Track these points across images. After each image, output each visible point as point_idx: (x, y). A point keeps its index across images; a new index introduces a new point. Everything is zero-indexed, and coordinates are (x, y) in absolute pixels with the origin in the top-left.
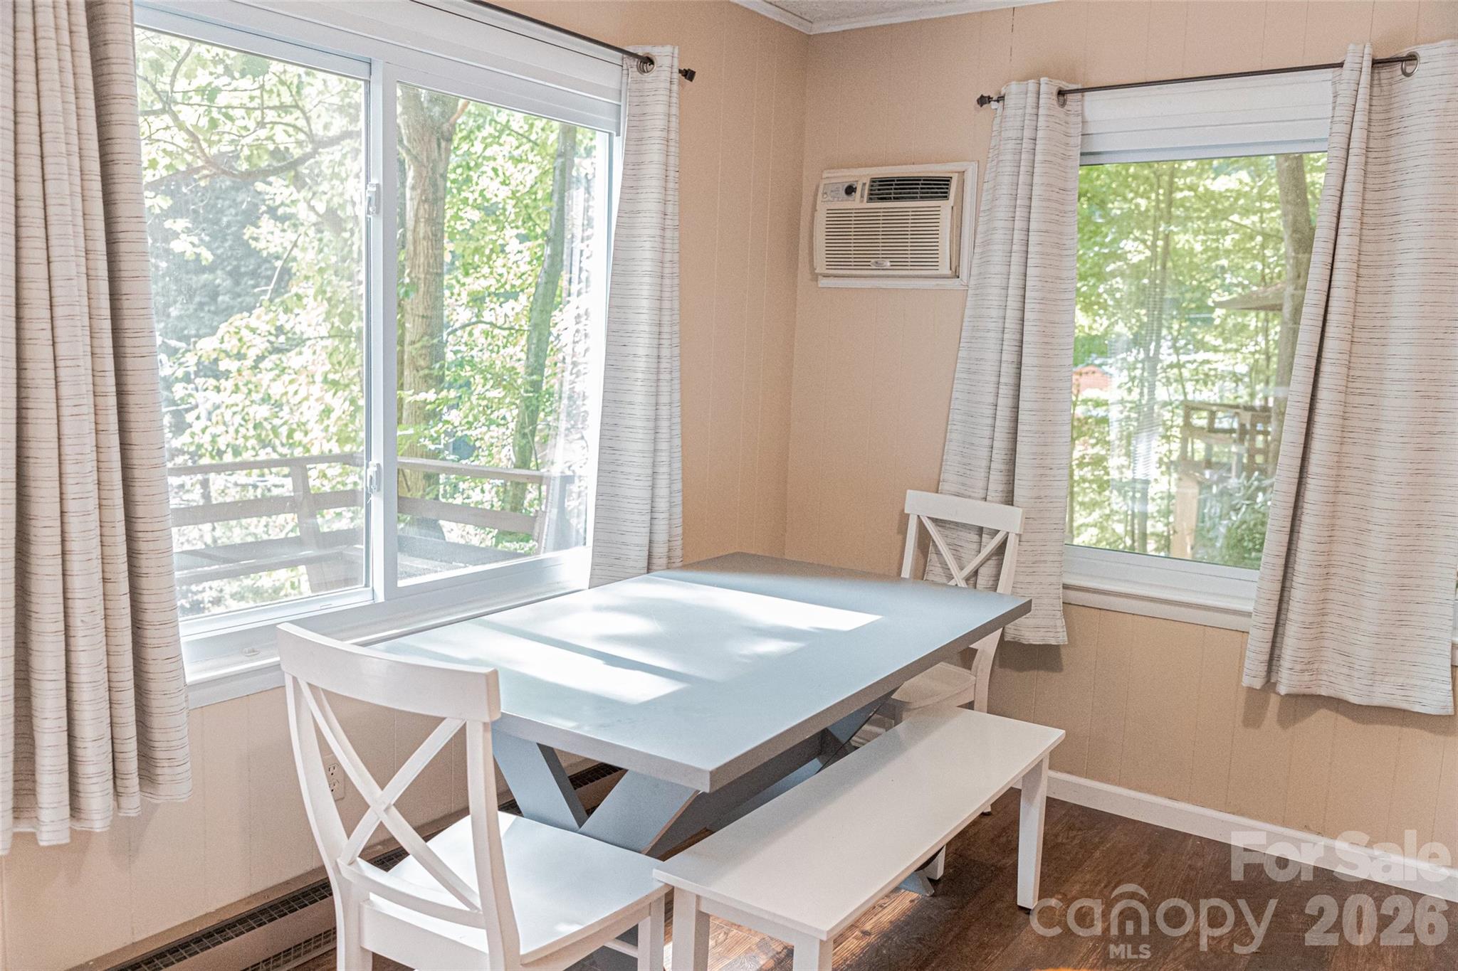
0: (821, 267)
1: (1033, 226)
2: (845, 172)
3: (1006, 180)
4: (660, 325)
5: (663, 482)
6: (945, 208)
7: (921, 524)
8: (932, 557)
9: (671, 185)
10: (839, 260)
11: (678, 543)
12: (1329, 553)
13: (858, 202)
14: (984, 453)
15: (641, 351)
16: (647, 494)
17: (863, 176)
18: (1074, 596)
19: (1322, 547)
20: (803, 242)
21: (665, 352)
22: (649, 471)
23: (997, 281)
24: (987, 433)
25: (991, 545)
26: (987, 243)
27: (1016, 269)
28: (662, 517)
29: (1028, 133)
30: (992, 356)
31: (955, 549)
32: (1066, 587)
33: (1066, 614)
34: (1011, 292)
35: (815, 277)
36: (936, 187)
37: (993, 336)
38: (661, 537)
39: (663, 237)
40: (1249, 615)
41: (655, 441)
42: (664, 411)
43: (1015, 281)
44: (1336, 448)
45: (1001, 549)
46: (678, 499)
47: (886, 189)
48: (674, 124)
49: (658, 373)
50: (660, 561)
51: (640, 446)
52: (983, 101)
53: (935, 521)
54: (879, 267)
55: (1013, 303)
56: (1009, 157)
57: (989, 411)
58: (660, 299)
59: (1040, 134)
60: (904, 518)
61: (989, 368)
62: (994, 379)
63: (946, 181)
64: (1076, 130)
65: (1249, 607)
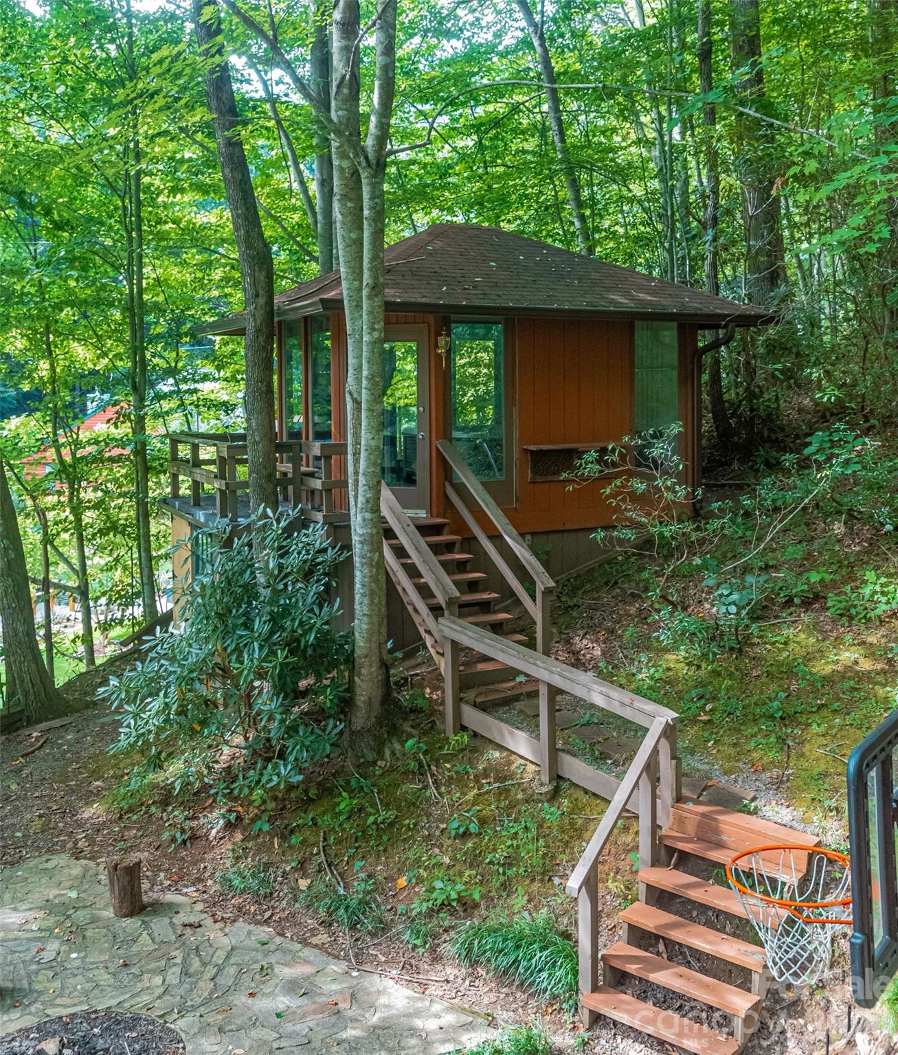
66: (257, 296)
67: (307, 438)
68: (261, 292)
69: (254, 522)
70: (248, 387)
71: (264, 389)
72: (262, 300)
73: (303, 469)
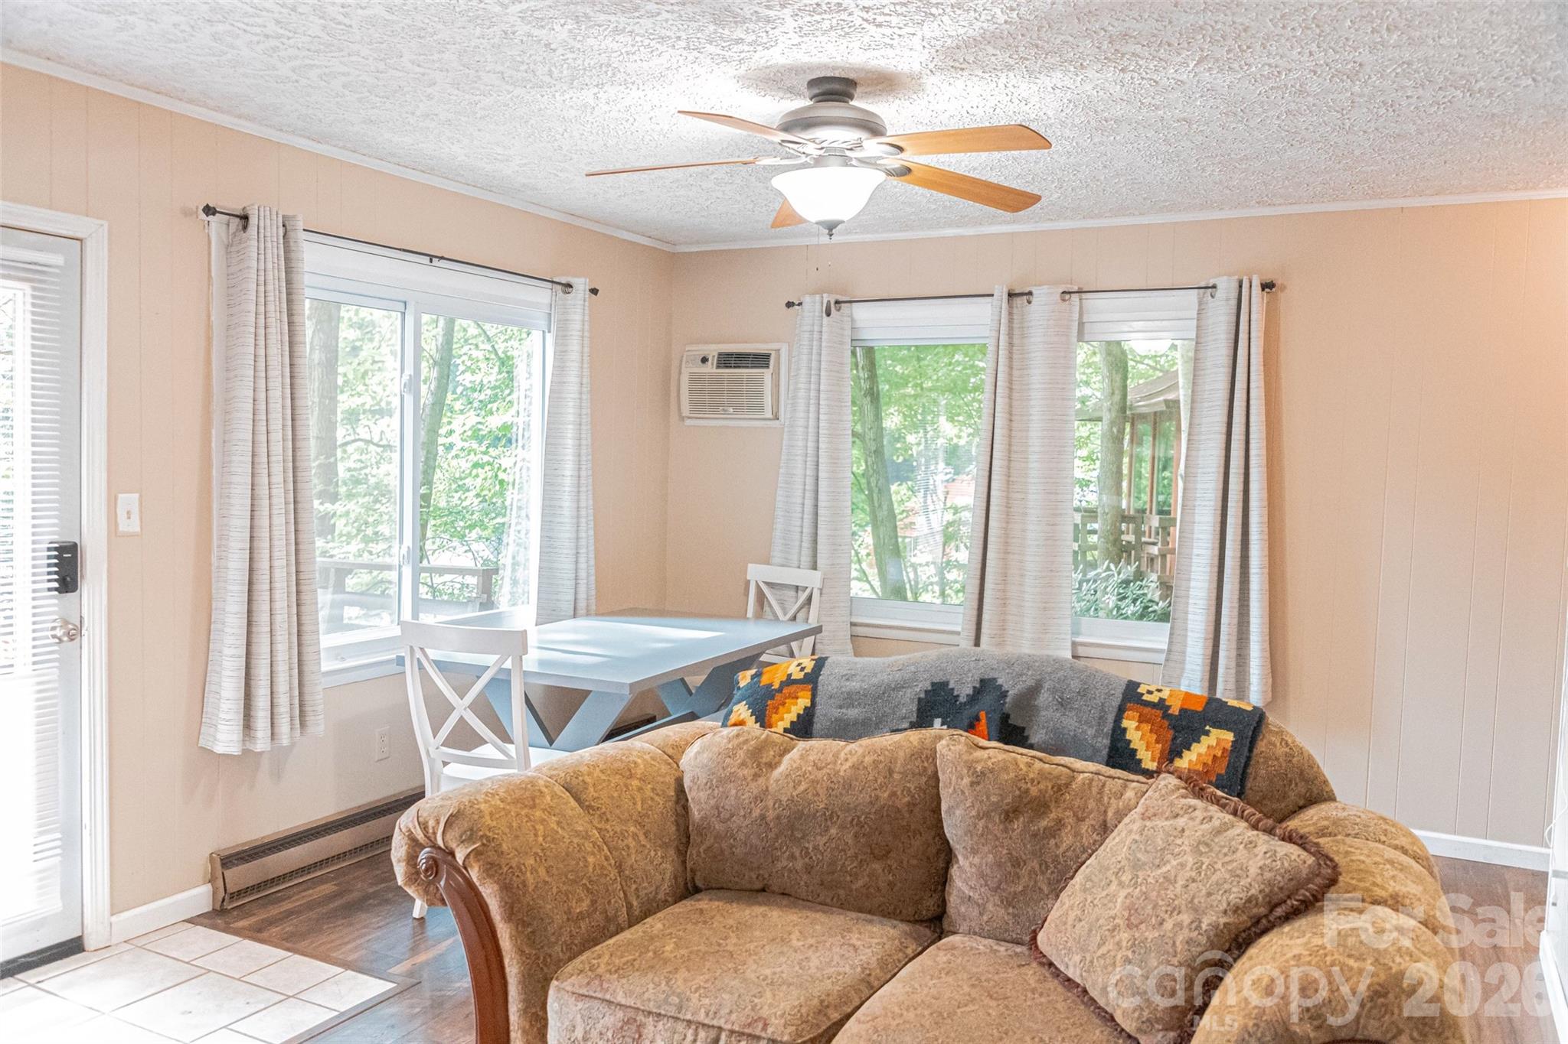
0: (686, 412)
1: (822, 388)
2: (701, 347)
3: (805, 357)
4: (579, 455)
5: (582, 559)
6: (767, 374)
7: (758, 586)
8: (766, 608)
9: (585, 366)
10: (697, 407)
11: (593, 601)
12: (1004, 591)
13: (710, 368)
14: (797, 536)
15: (568, 473)
16: (572, 566)
17: (713, 350)
18: (860, 631)
19: (1000, 587)
20: (673, 394)
21: (583, 473)
22: (574, 552)
23: (801, 422)
24: (799, 523)
25: (803, 597)
26: (794, 398)
27: (812, 415)
28: (583, 582)
29: (816, 328)
30: (799, 471)
31: (781, 603)
32: (853, 624)
33: (852, 642)
34: (810, 430)
35: (682, 419)
36: (761, 360)
37: (800, 459)
38: (582, 596)
39: (580, 399)
40: (958, 633)
41: (577, 531)
42: (583, 512)
43: (812, 422)
44: (1004, 525)
45: (809, 599)
46: (592, 571)
47: (728, 360)
48: (587, 327)
49: (579, 487)
50: (581, 611)
51: (568, 535)
52: (789, 305)
53: (766, 583)
54: (725, 412)
55: (811, 438)
56: (806, 342)
57: (799, 509)
58: (580, 439)
59: (824, 329)
60: (748, 582)
61: (799, 479)
62: (802, 487)
63: (768, 356)
64: (848, 326)
65: (959, 629)
66: (1113, 394)
67: (1151, 512)
68: (1117, 392)
69: (1100, 574)
70: (1102, 466)
71: (1114, 470)
72: (1117, 398)
73: (1143, 539)
